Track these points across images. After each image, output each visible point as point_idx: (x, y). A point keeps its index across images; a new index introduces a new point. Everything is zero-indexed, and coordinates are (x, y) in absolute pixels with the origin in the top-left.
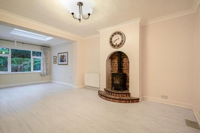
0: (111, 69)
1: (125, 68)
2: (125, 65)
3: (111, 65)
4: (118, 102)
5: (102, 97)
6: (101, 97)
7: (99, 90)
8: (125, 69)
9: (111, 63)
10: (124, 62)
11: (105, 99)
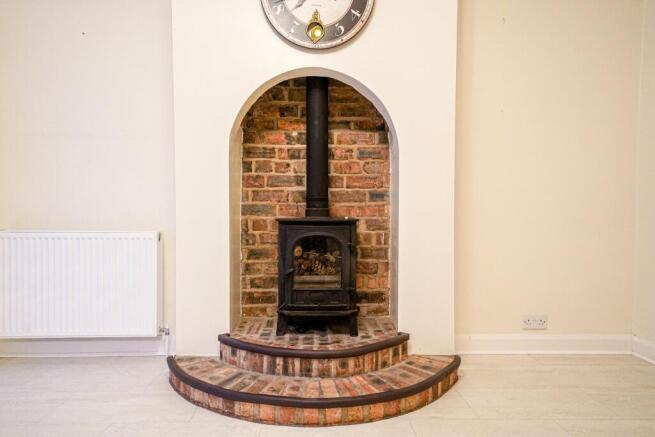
0: (246, 197)
1: (345, 189)
2: (340, 169)
3: (247, 167)
4: (386, 416)
5: (238, 407)
6: (231, 414)
7: (163, 350)
8: (341, 197)
9: (248, 152)
10: (338, 153)
11: (274, 422)
